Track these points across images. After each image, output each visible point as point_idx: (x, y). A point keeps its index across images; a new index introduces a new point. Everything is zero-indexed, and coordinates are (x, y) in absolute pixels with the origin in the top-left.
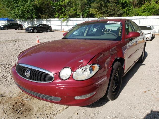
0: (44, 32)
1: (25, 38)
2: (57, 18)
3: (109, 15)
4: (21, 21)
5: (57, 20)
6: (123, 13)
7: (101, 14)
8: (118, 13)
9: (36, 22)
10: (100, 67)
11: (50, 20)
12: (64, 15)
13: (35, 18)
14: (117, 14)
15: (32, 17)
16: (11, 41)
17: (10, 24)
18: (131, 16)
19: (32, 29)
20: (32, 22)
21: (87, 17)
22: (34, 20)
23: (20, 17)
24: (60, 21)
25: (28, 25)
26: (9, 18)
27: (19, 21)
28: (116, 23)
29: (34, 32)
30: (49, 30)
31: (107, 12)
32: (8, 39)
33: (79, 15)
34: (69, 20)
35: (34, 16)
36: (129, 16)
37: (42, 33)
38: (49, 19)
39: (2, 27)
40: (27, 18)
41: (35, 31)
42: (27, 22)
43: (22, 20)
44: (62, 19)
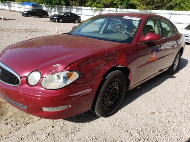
0: (71, 23)
1: (45, 29)
2: (89, 7)
3: (155, 7)
4: (47, 8)
5: (89, 10)
6: (174, 5)
7: (145, 4)
8: (168, 5)
9: (65, 10)
10: (81, 76)
11: (80, 9)
12: (98, 3)
13: (64, 5)
14: (166, 6)
15: (60, 4)
16: (28, 30)
17: (35, 10)
18: (186, 11)
19: (57, 17)
20: (60, 10)
21: (126, 8)
22: (63, 7)
23: (46, 2)
24: (92, 10)
25: (55, 12)
26: (34, 3)
27: (45, 7)
28: (134, 19)
29: (59, 22)
30: (77, 21)
31: (152, 3)
32: (26, 28)
33: (116, 4)
34: (103, 10)
35: (63, 3)
36: (182, 10)
37: (69, 24)
38: (79, 7)
39: (25, 13)
40: (55, 4)
41: (61, 20)
42: (54, 9)
43: (49, 6)
44: (95, 8)
